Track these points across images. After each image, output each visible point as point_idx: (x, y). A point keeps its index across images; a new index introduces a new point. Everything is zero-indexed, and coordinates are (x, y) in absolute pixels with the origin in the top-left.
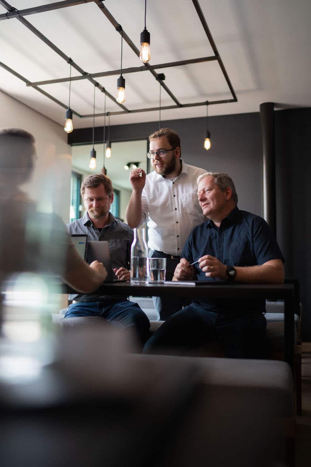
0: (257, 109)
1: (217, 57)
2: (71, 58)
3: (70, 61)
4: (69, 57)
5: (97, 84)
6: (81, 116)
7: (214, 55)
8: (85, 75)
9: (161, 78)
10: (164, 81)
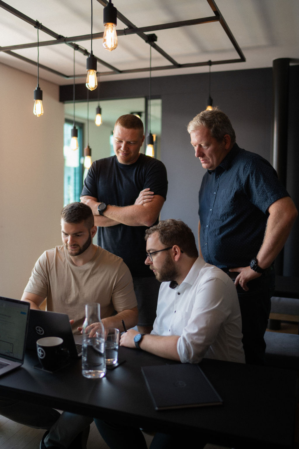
0: (271, 65)
1: (218, 17)
2: (38, 20)
3: (37, 25)
4: (35, 20)
5: (77, 47)
6: (68, 77)
7: (213, 15)
8: (60, 39)
9: (151, 40)
10: (155, 42)
